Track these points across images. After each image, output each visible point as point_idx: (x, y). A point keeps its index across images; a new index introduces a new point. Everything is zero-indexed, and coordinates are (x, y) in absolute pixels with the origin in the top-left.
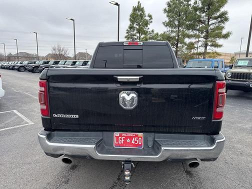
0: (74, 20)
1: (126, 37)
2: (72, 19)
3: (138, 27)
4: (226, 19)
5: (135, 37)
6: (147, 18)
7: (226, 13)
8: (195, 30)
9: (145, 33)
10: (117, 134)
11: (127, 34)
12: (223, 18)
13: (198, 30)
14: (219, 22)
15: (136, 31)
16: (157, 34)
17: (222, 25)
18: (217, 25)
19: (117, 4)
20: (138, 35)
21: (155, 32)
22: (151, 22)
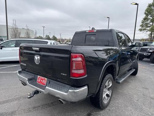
0: (109, 18)
1: (141, 26)
2: (108, 18)
3: (151, 18)
10: (39, 76)
11: (142, 24)
15: (149, 21)
19: (136, 4)
20: (151, 23)
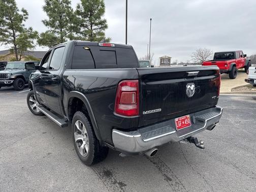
4: (106, 27)
5: (6, 33)
6: (21, 13)
7: (105, 21)
8: (79, 32)
9: (20, 30)
10: (176, 120)
12: (103, 25)
13: (81, 33)
14: (100, 28)
16: (36, 33)
17: (103, 31)
18: (99, 30)
21: (33, 31)
22: (27, 18)
